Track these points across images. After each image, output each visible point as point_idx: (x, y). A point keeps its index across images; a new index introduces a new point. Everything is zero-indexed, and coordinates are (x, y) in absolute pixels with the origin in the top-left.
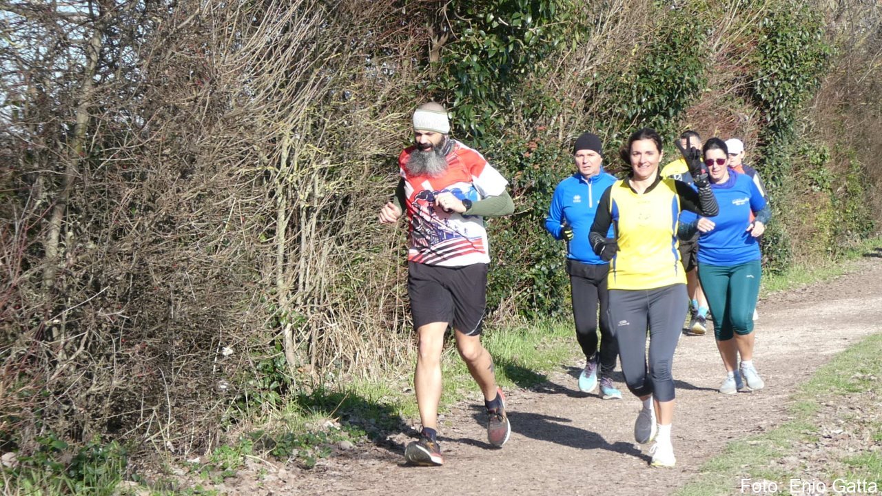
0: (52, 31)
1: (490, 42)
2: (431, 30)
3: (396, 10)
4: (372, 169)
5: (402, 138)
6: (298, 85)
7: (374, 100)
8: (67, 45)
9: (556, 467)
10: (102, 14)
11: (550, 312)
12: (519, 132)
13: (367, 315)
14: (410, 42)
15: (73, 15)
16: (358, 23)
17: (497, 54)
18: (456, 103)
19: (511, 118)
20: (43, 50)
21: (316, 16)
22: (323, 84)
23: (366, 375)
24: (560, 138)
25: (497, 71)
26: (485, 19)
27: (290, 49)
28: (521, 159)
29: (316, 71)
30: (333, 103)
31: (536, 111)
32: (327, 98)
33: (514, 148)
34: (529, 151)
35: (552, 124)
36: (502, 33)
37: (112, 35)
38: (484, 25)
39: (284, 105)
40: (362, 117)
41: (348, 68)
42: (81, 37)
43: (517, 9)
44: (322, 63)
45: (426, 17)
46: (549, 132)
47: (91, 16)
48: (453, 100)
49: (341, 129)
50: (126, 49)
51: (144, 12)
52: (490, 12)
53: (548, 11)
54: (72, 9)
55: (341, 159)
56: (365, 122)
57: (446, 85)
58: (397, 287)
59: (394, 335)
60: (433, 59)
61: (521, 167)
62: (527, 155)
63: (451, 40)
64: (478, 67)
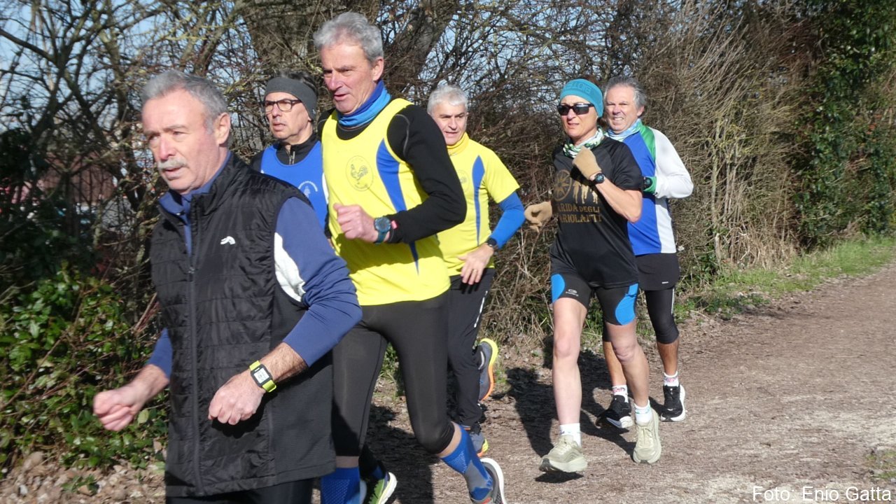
0: (583, 57)
1: (848, 64)
2: (810, 55)
3: (789, 44)
4: (771, 141)
5: (790, 121)
6: (728, 89)
7: (774, 98)
8: (591, 65)
9: (881, 325)
10: (613, 46)
11: (880, 231)
12: (864, 119)
13: (765, 229)
14: (797, 63)
15: (594, 46)
16: (765, 52)
17: (852, 71)
18: (825, 101)
19: (859, 110)
20: (578, 67)
21: (740, 48)
22: (743, 89)
23: (763, 264)
24: (890, 122)
25: (851, 81)
26: (845, 49)
27: (723, 68)
28: (865, 135)
29: (739, 80)
30: (749, 100)
31: (875, 106)
32: (745, 97)
33: (860, 129)
34: (870, 130)
35: (885, 113)
36: (855, 57)
37: (618, 58)
38: (845, 52)
39: (719, 101)
40: (766, 108)
41: (758, 79)
42: (599, 60)
43: (865, 43)
44: (742, 75)
45: (808, 48)
46: (883, 119)
47: (607, 46)
48: (823, 98)
49: (753, 116)
50: (626, 67)
51: (637, 45)
52: (848, 44)
53: (885, 44)
54: (594, 43)
55: (752, 134)
56: (768, 111)
57: (819, 89)
58: (785, 213)
59: (782, 242)
60: (812, 73)
61: (864, 141)
62: (868, 133)
63: (822, 62)
64: (840, 78)
